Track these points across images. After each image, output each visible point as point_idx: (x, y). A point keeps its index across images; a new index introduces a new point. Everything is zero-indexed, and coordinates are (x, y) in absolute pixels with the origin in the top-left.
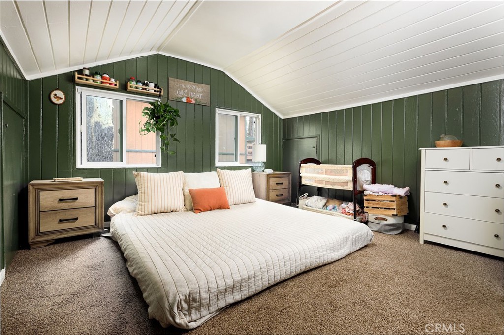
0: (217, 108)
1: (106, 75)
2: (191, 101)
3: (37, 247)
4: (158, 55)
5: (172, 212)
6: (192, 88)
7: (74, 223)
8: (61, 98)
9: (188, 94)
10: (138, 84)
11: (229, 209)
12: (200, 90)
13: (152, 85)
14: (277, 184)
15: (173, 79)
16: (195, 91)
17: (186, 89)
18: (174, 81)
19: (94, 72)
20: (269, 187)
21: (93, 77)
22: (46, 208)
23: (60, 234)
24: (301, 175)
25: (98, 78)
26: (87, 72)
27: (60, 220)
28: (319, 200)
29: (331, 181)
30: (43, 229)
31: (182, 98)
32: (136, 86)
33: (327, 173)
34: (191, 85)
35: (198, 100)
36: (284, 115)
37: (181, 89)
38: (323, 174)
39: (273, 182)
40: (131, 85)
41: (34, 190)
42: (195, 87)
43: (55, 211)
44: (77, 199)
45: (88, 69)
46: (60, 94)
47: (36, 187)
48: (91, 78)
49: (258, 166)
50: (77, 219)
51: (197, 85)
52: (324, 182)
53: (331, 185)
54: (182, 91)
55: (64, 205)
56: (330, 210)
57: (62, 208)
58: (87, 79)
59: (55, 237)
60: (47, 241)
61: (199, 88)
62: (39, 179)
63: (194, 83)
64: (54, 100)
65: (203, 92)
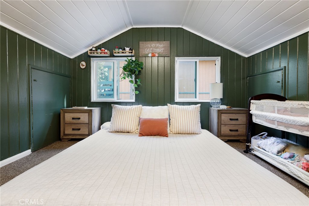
0: (176, 57)
1: (103, 49)
2: (155, 55)
3: (64, 141)
4: (133, 29)
5: (128, 132)
6: (155, 46)
7: (79, 131)
8: (84, 65)
9: (152, 50)
10: (119, 50)
11: (167, 137)
12: (162, 45)
13: (127, 49)
14: (230, 119)
15: (142, 42)
16: (157, 48)
17: (151, 47)
18: (143, 43)
19: (98, 48)
20: (221, 122)
21: (97, 51)
22: (68, 122)
23: (73, 136)
24: (251, 112)
25: (99, 51)
26: (94, 49)
27: (73, 129)
28: (276, 144)
29: (284, 121)
30: (66, 133)
31: (148, 54)
32: (118, 51)
33: (279, 111)
34: (155, 43)
35: (160, 54)
36: (247, 53)
37: (148, 48)
38: (274, 112)
39: (224, 117)
40: (115, 51)
41: (63, 112)
42: (158, 45)
43: (71, 124)
44: (79, 118)
45: (95, 47)
46: (84, 63)
47: (64, 111)
48: (96, 52)
49: (214, 103)
50: (79, 129)
51: (160, 43)
52: (276, 122)
53: (285, 127)
54: (149, 49)
55: (74, 121)
56: (285, 158)
57: (73, 123)
58: (94, 53)
59: (71, 137)
60: (68, 139)
61: (160, 45)
62: (70, 107)
63: (157, 42)
64: (82, 67)
65: (164, 47)
